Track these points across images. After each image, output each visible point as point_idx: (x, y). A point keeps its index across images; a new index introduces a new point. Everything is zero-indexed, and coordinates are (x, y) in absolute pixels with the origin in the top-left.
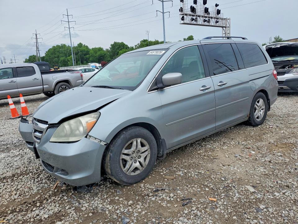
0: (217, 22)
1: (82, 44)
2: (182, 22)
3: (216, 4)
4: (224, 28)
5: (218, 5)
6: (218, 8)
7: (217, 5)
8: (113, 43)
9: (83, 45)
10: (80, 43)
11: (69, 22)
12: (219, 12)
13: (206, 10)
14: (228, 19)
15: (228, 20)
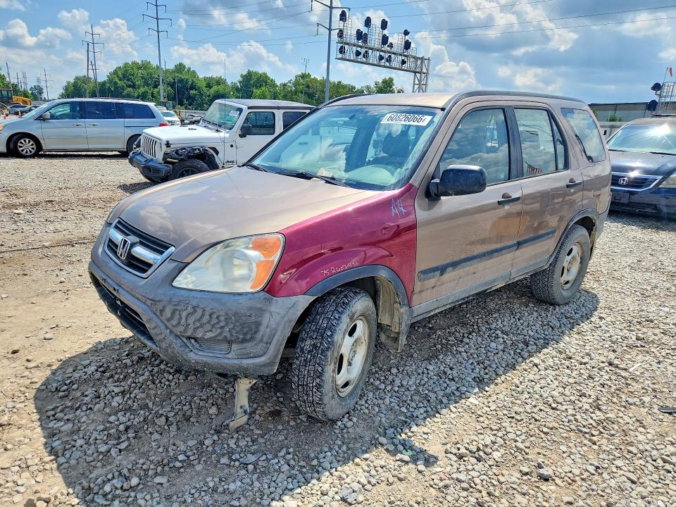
0: (404, 62)
1: (184, 67)
2: (340, 56)
3: (406, 31)
4: (418, 75)
5: (408, 33)
6: (407, 38)
7: (406, 33)
8: (245, 73)
9: (187, 67)
10: (181, 64)
11: (157, 19)
12: (407, 45)
13: (385, 40)
14: (426, 59)
15: (426, 61)
